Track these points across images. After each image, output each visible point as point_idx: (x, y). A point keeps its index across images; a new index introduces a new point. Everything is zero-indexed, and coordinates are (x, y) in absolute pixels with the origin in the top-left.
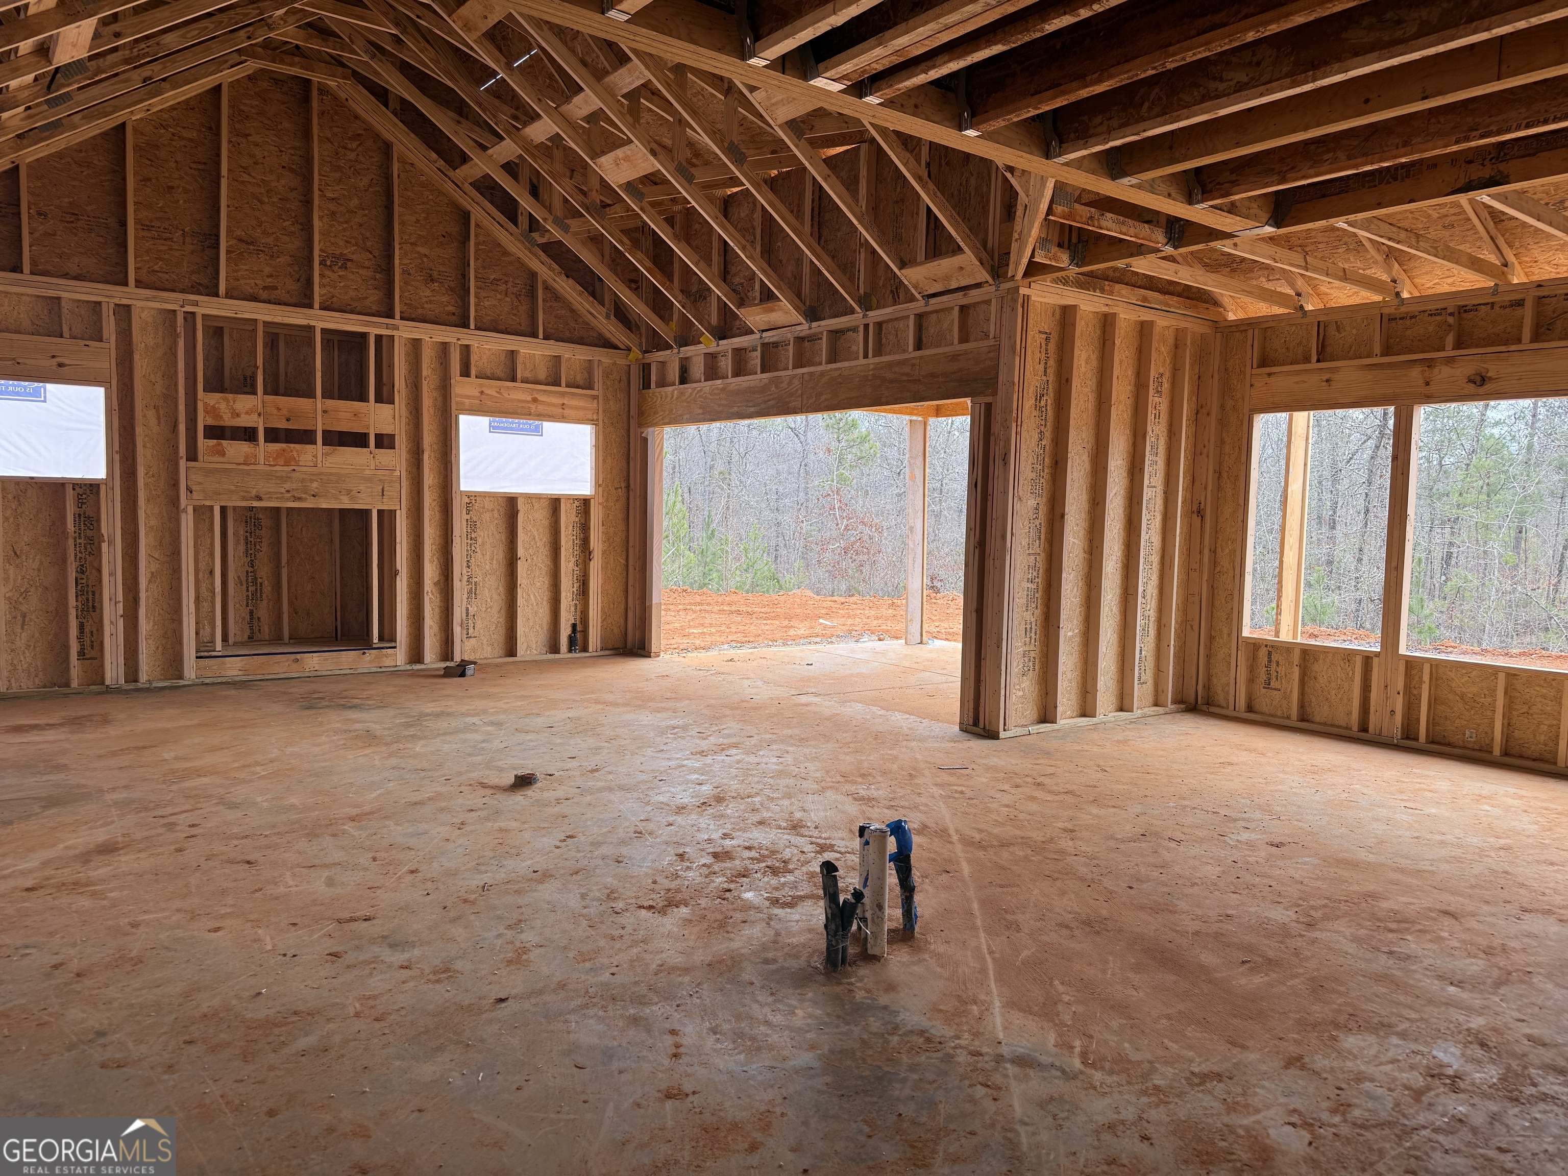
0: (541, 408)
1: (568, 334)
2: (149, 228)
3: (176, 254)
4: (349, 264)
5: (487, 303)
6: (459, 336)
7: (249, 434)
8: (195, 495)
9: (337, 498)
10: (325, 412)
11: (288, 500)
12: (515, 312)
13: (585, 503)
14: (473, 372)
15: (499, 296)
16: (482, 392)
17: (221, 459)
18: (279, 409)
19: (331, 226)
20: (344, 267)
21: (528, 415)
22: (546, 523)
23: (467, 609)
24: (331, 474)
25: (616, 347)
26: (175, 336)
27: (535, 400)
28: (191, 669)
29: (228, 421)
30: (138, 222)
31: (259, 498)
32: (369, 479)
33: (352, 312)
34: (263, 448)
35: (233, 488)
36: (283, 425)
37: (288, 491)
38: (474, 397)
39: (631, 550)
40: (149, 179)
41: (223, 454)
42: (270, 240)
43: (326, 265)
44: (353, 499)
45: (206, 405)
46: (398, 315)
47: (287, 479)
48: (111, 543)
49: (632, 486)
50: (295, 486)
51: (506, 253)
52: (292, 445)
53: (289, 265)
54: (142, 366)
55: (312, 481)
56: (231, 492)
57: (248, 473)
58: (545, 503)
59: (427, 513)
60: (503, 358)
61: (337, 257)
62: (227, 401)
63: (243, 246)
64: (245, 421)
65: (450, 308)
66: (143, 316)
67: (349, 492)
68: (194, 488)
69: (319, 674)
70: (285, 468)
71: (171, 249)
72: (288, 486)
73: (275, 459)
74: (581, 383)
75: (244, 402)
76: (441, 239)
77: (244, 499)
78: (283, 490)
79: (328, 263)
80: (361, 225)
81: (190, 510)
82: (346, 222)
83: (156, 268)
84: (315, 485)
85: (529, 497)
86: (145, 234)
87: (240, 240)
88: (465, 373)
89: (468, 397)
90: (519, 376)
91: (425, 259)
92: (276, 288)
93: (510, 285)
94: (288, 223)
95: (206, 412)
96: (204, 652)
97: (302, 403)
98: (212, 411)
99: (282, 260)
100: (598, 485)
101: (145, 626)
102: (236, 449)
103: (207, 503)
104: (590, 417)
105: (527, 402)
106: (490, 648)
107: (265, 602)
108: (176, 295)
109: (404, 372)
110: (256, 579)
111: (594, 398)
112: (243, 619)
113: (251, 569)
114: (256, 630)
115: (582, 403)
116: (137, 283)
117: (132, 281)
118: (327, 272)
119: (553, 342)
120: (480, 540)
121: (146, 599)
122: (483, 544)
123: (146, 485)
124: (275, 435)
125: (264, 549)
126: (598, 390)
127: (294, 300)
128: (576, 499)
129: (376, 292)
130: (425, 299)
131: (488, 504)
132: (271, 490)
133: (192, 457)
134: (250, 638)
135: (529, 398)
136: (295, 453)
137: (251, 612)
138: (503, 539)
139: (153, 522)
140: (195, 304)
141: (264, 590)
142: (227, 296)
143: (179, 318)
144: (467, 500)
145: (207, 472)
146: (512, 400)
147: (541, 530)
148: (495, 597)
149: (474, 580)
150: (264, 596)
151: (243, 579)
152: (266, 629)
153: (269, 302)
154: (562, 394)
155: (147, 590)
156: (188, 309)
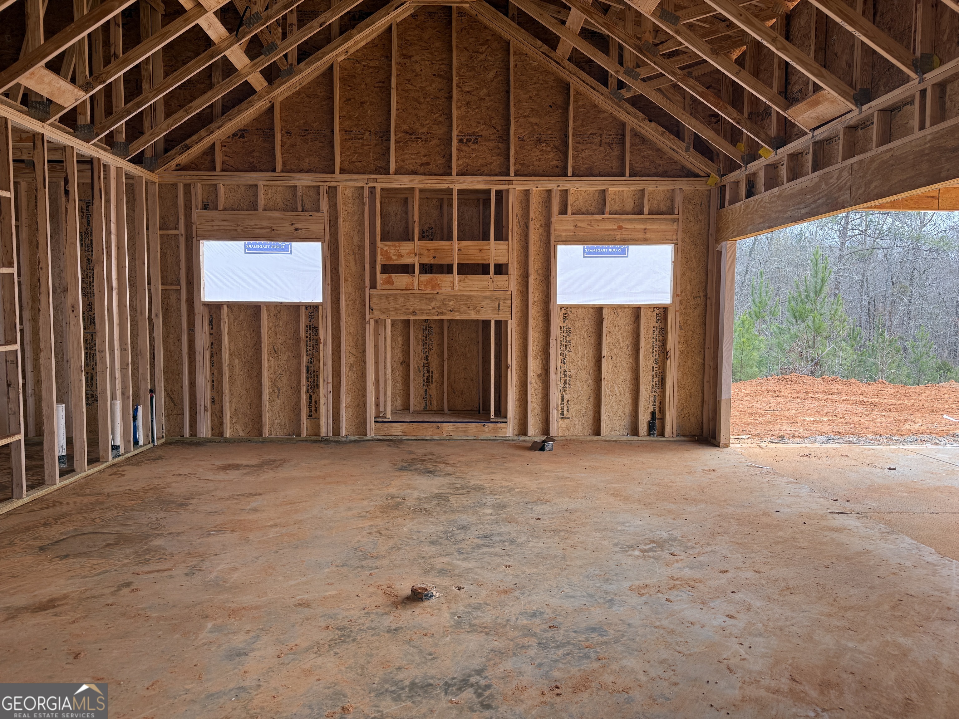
0: (625, 234)
1: (653, 170)
2: (349, 132)
3: (366, 148)
4: (479, 139)
5: (584, 154)
6: (559, 183)
7: (407, 269)
8: (375, 312)
9: (467, 312)
10: (459, 250)
11: (433, 314)
12: (607, 158)
13: (664, 310)
14: (569, 210)
15: (594, 148)
16: (576, 226)
17: (391, 287)
18: (428, 250)
19: (467, 112)
20: (476, 142)
21: (613, 240)
22: (629, 328)
23: (563, 396)
24: (463, 295)
25: (697, 176)
26: (364, 204)
27: (620, 228)
28: (371, 429)
29: (396, 261)
30: (342, 129)
31: (415, 313)
32: (489, 298)
33: (481, 175)
34: (418, 278)
35: (398, 306)
36: (430, 261)
37: (434, 308)
38: (569, 230)
39: (707, 351)
40: (350, 100)
41: (392, 283)
42: (425, 130)
43: (463, 142)
44: (478, 312)
45: (381, 250)
46: (512, 173)
47: (431, 299)
48: (325, 344)
49: (709, 295)
50: (438, 304)
51: (600, 112)
52: (437, 275)
53: (438, 146)
54: (344, 227)
55: (450, 300)
56: (397, 309)
57: (408, 296)
58: (629, 312)
59: (531, 322)
60: (596, 196)
61: (471, 135)
62: (395, 246)
63: (408, 136)
64: (406, 260)
65: (555, 163)
66: (346, 192)
67: (475, 307)
68: (374, 307)
69: (454, 438)
70: (432, 292)
71: (363, 145)
72: (434, 304)
73: (425, 286)
74: (664, 210)
75: (406, 247)
76: (549, 109)
77: (405, 314)
78: (431, 308)
79: (465, 140)
80: (488, 108)
81: (372, 322)
82: (477, 108)
83: (354, 159)
84: (452, 303)
85: (615, 308)
86: (348, 137)
87: (406, 132)
88: (563, 212)
89: (564, 231)
90: (607, 210)
91: (536, 127)
92: (428, 164)
93: (604, 136)
94: (437, 115)
95: (381, 255)
96: (379, 420)
97: (444, 245)
98: (385, 254)
99: (433, 143)
100: (675, 295)
101: (345, 399)
102: (401, 280)
103: (382, 317)
104: (670, 237)
105: (614, 230)
106: (580, 428)
107: (434, 384)
108: (365, 177)
109: (517, 216)
110: (429, 368)
111: (674, 221)
112: (421, 395)
113: (426, 362)
114: (429, 403)
115: (663, 227)
116: (342, 171)
117: (337, 170)
118: (464, 148)
119: (637, 178)
120: (573, 342)
121: (347, 381)
122: (576, 345)
123: (347, 306)
124: (426, 269)
125: (434, 348)
126: (678, 214)
127: (441, 171)
128: (656, 307)
129: (499, 157)
130: (535, 158)
131: (581, 313)
132: (423, 307)
133: (373, 286)
134: (424, 408)
135: (615, 227)
136: (439, 281)
137: (426, 391)
138: (593, 341)
139: (352, 330)
140: (375, 181)
141: (434, 376)
142: (395, 174)
143: (366, 192)
144: (564, 311)
145: (382, 296)
146: (601, 230)
147: (625, 334)
148: (585, 387)
149: (569, 373)
150: (434, 380)
151: (421, 368)
152: (435, 403)
153: (424, 174)
154: (645, 221)
155: (347, 375)
156: (370, 185)
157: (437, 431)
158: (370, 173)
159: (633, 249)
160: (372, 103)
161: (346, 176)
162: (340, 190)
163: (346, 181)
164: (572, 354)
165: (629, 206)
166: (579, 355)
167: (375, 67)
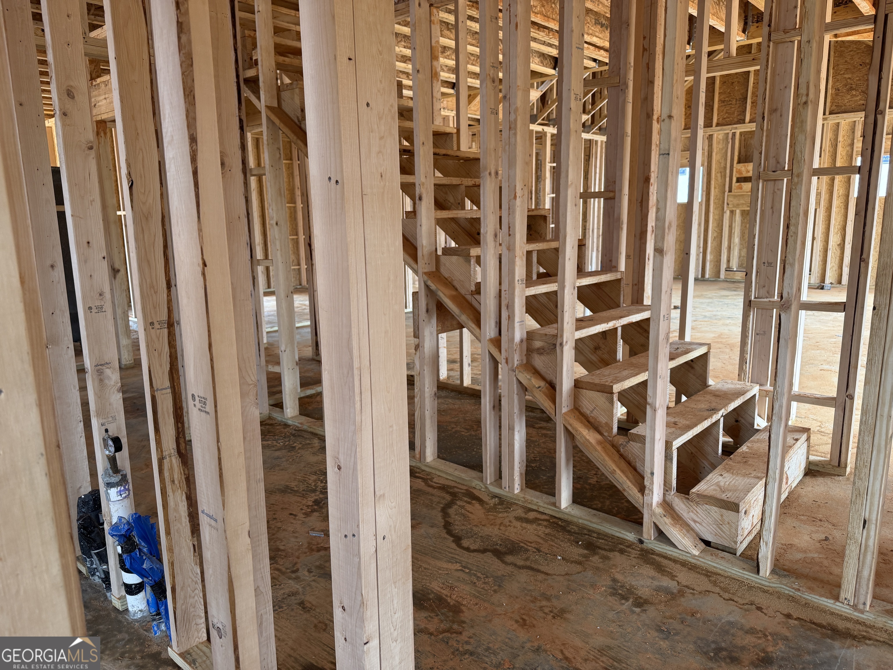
2: (724, 102)
3: (733, 109)
8: (730, 206)
17: (740, 191)
26: (729, 143)
28: (723, 275)
29: (744, 175)
30: (720, 100)
41: (741, 188)
45: (736, 169)
54: (715, 157)
56: (743, 204)
62: (745, 166)
66: (718, 137)
68: (730, 203)
71: (731, 108)
76: (860, 67)
81: (728, 212)
83: (725, 117)
86: (723, 104)
91: (848, 80)
95: (736, 172)
96: (728, 270)
98: (739, 171)
101: (709, 257)
102: (745, 186)
103: (734, 209)
108: (730, 127)
109: (830, 140)
116: (718, 125)
117: (714, 124)
121: (711, 247)
123: (715, 203)
130: (847, 101)
133: (730, 191)
139: (717, 217)
140: (736, 128)
142: (749, 122)
143: (730, 136)
145: (735, 196)
155: (712, 243)
156: (733, 131)
158: (735, 124)
160: (738, 82)
161: (719, 128)
162: (715, 136)
163: (719, 131)
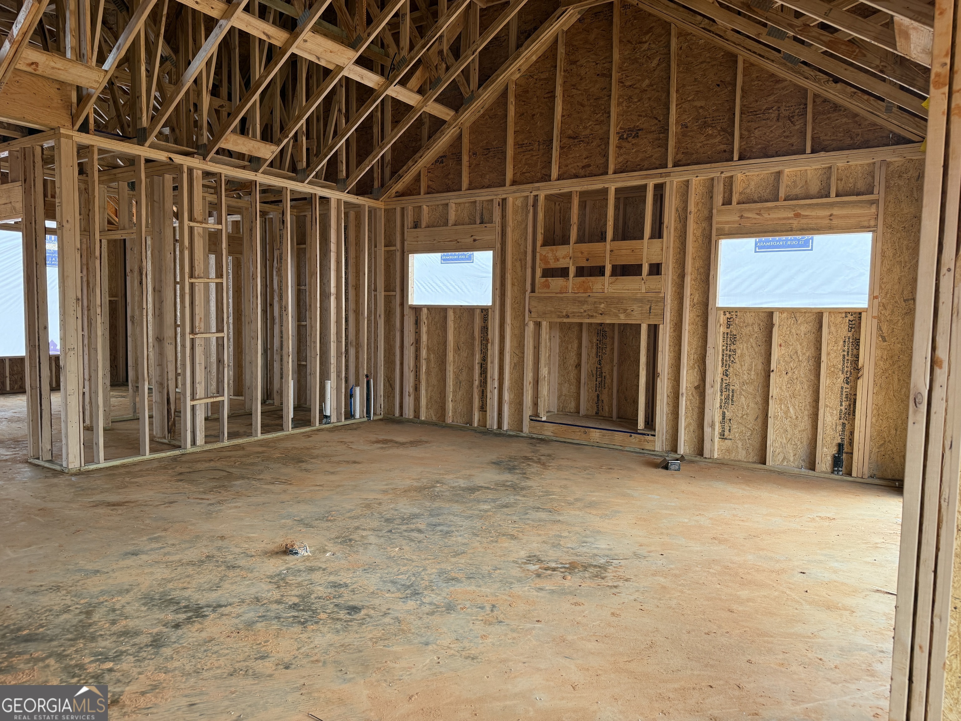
0: (804, 222)
1: (848, 141)
2: (522, 146)
3: (535, 158)
4: (640, 133)
5: (757, 133)
6: (724, 170)
7: (563, 273)
8: (533, 314)
9: (617, 316)
10: (611, 251)
11: (584, 317)
12: (787, 134)
13: (855, 315)
14: (735, 200)
15: (770, 124)
16: (741, 217)
17: (547, 291)
18: (582, 253)
19: (628, 107)
20: (637, 136)
21: (790, 230)
23: (724, 413)
24: (613, 298)
26: (529, 212)
27: (798, 215)
28: (526, 426)
29: (553, 265)
30: (516, 143)
31: (567, 316)
32: (641, 300)
33: (640, 170)
34: (572, 281)
35: (553, 309)
36: (584, 264)
37: (585, 311)
38: (734, 222)
40: (523, 114)
41: (548, 287)
42: (588, 132)
43: (623, 139)
44: (628, 315)
45: (541, 255)
46: (670, 165)
47: (583, 302)
48: (493, 344)
50: (589, 307)
51: (779, 81)
52: (589, 278)
53: (599, 146)
55: (600, 303)
56: (552, 312)
57: (562, 299)
58: (810, 317)
59: (688, 327)
60: (768, 181)
61: (630, 130)
62: (552, 250)
63: (571, 141)
64: (562, 264)
65: (720, 147)
67: (625, 310)
68: (533, 310)
69: (598, 445)
70: (584, 295)
71: (532, 156)
72: (585, 307)
73: (578, 288)
74: (862, 190)
75: (562, 251)
76: (716, 89)
77: (559, 317)
78: (582, 311)
79: (625, 136)
80: (650, 99)
81: (531, 325)
82: (639, 101)
83: (524, 171)
84: (602, 306)
85: (792, 312)
86: (520, 150)
87: (570, 137)
88: (727, 202)
89: (727, 223)
90: (782, 194)
91: (701, 111)
92: (589, 166)
93: (782, 109)
94: (599, 115)
95: (541, 260)
96: (534, 418)
97: (597, 247)
98: (545, 259)
99: (594, 144)
100: (873, 297)
101: (506, 396)
102: (556, 283)
103: (539, 320)
104: (866, 224)
105: (789, 218)
106: (744, 452)
107: (607, 390)
108: (531, 186)
109: (677, 210)
110: (602, 373)
111: (875, 202)
112: (593, 400)
113: (599, 366)
114: (600, 409)
115: (857, 211)
116: (514, 183)
117: (508, 182)
118: (625, 144)
119: (822, 154)
120: (739, 352)
122: (742, 355)
123: (513, 309)
124: (581, 272)
125: (607, 353)
126: (879, 192)
127: (600, 172)
128: (847, 312)
129: (660, 149)
130: (699, 145)
131: (749, 318)
132: (574, 310)
133: (533, 291)
134: (596, 413)
135: (791, 215)
136: (590, 284)
137: (598, 396)
138: (763, 351)
140: (538, 189)
141: (607, 381)
142: (558, 179)
143: (531, 201)
144: (728, 315)
145: (540, 299)
146: (771, 219)
147: (805, 344)
148: (752, 405)
149: (732, 387)
150: (606, 385)
151: (594, 372)
152: (606, 408)
153: (585, 176)
154: (832, 205)
155: (512, 374)
156: (535, 193)
157: (584, 436)
158: (538, 182)
159: (819, 239)
160: (541, 114)
161: (514, 187)
162: (510, 201)
163: (514, 192)
164: (737, 366)
165: (814, 188)
166: (745, 368)
167: (545, 79)
